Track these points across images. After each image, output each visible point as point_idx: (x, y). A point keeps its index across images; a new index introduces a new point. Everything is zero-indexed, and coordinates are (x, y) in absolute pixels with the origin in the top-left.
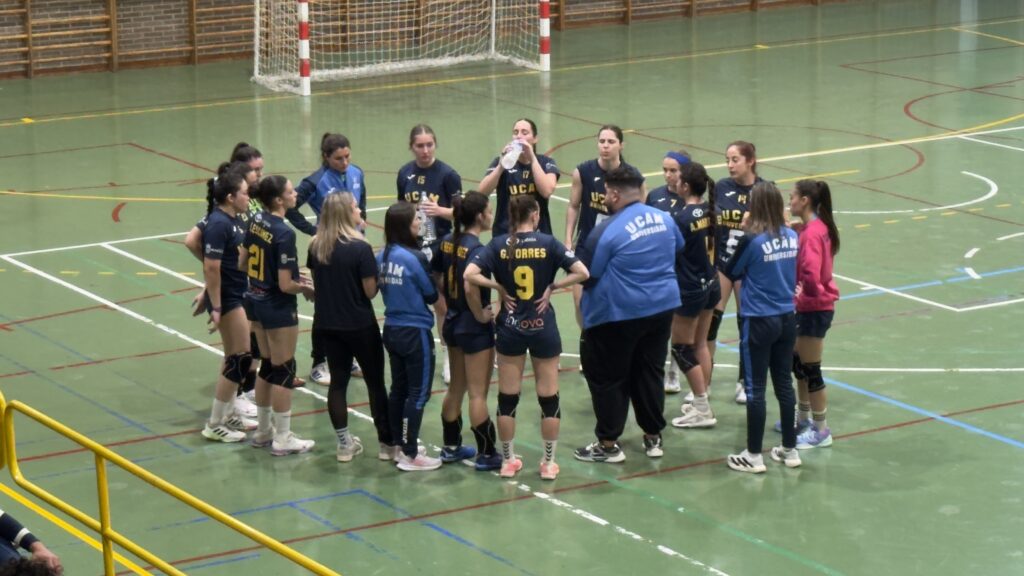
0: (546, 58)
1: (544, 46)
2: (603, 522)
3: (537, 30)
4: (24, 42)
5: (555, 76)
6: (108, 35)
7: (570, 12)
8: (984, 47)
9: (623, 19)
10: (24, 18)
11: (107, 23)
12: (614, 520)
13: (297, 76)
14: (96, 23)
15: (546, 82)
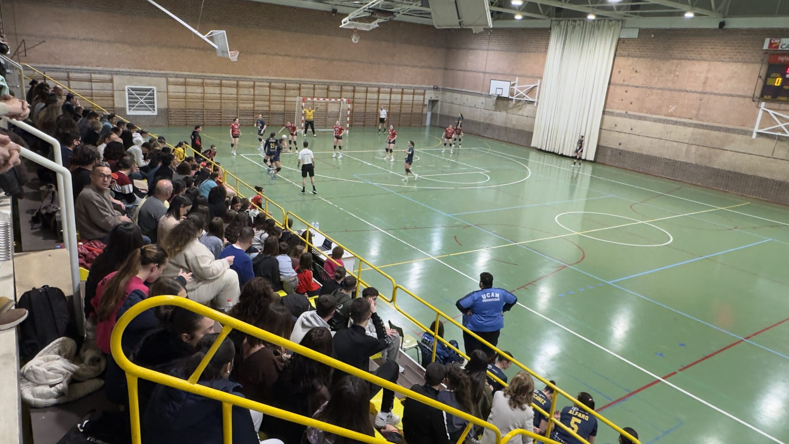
0: (348, 131)
1: (347, 129)
2: (332, 204)
3: (346, 126)
4: (253, 120)
5: (349, 134)
6: (269, 120)
7: (354, 123)
8: (430, 137)
9: (364, 126)
10: (254, 115)
11: (269, 118)
12: (334, 204)
13: (301, 130)
14: (267, 117)
15: (347, 135)
